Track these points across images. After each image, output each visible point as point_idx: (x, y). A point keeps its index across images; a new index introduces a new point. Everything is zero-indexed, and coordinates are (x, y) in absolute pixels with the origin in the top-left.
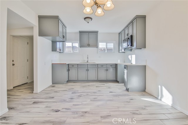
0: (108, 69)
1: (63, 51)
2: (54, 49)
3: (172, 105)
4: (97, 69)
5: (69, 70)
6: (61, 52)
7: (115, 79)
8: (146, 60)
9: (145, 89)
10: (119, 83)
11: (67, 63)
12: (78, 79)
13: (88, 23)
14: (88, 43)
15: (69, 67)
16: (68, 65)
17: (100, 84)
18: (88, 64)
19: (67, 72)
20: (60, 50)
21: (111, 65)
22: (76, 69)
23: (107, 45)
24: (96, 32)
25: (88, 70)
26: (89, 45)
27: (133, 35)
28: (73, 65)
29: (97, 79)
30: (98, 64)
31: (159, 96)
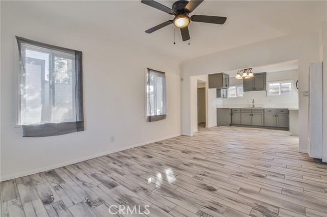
0: (277, 114)
1: (226, 96)
2: (218, 95)
4: (263, 114)
5: (232, 114)
6: (225, 96)
11: (230, 108)
12: (241, 124)
14: (253, 87)
15: (232, 111)
16: (231, 109)
18: (253, 109)
19: (230, 116)
20: (224, 96)
21: (283, 110)
22: (239, 113)
24: (264, 74)
25: (252, 115)
26: (254, 89)
28: (236, 110)
30: (264, 109)
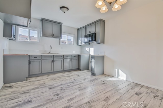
0: (72, 59)
3: (126, 79)
4: (62, 60)
7: (77, 68)
8: (105, 52)
9: (104, 72)
10: (81, 71)
12: (42, 72)
13: (64, 13)
14: (52, 33)
15: (30, 59)
16: (29, 56)
17: (67, 74)
18: (53, 55)
20: (14, 36)
21: (75, 56)
22: (39, 60)
23: (67, 38)
24: (60, 24)
25: (53, 61)
26: (53, 36)
27: (96, 32)
28: (35, 57)
29: (62, 70)
30: (64, 55)
31: (116, 75)
